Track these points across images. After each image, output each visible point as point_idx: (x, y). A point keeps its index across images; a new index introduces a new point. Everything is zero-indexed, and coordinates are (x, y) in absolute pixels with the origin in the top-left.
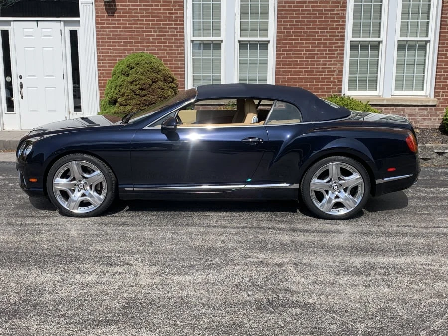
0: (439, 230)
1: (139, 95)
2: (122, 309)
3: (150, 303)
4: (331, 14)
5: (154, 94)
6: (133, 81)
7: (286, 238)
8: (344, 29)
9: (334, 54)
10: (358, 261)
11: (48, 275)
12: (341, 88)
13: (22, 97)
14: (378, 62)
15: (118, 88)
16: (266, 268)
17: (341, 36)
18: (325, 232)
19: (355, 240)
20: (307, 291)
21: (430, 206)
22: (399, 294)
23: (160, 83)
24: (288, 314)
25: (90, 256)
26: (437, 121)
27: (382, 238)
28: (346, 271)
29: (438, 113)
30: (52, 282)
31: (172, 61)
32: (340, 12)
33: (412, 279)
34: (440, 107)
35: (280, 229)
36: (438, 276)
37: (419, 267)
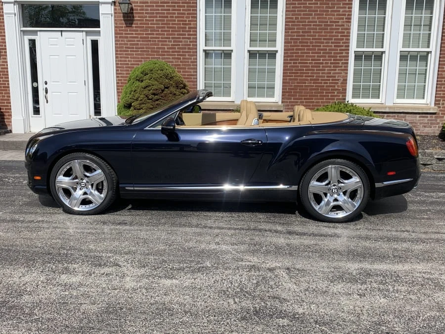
0: (439, 236)
1: (151, 99)
2: (99, 315)
3: (130, 309)
4: (336, 25)
5: (166, 98)
6: (147, 87)
7: (281, 241)
8: (349, 39)
9: (339, 63)
10: (353, 267)
11: (34, 275)
12: (345, 96)
13: (47, 102)
14: (381, 71)
15: (132, 93)
16: (257, 273)
17: (346, 46)
18: (321, 235)
19: (352, 245)
20: (297, 300)
21: (430, 210)
22: (396, 305)
23: (172, 89)
24: (275, 326)
25: (81, 255)
26: (437, 128)
27: (379, 243)
28: (341, 278)
29: (438, 121)
30: (36, 282)
31: (186, 68)
32: (345, 24)
33: (410, 289)
34: (440, 115)
35: (276, 231)
36: (439, 286)
37: (418, 275)
